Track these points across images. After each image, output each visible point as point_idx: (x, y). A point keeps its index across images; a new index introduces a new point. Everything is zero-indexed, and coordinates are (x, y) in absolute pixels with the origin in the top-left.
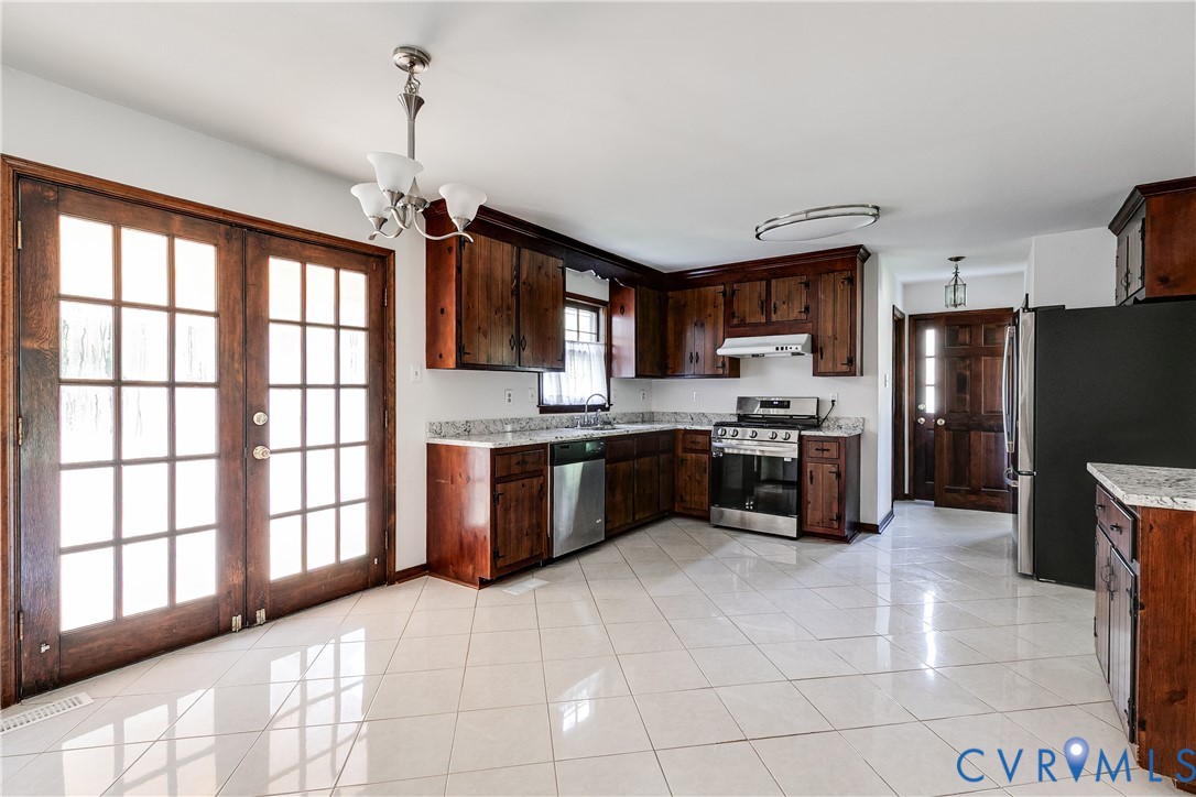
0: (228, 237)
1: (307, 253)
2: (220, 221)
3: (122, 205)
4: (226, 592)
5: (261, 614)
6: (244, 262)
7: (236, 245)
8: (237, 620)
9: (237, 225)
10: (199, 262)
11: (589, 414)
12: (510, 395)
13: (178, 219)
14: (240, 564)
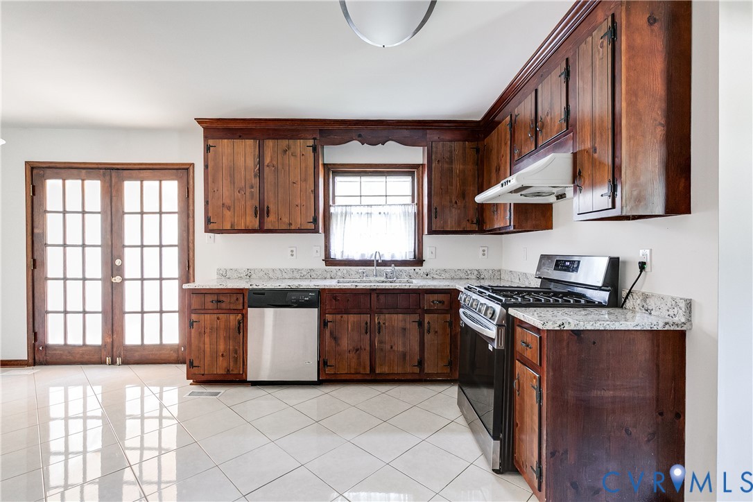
0: (104, 175)
1: (142, 175)
2: (101, 169)
3: (63, 171)
4: (105, 344)
5: (119, 360)
6: (111, 186)
7: (108, 178)
8: (108, 360)
9: (108, 169)
10: (94, 187)
11: (377, 268)
12: (292, 251)
13: (84, 171)
14: (110, 333)
